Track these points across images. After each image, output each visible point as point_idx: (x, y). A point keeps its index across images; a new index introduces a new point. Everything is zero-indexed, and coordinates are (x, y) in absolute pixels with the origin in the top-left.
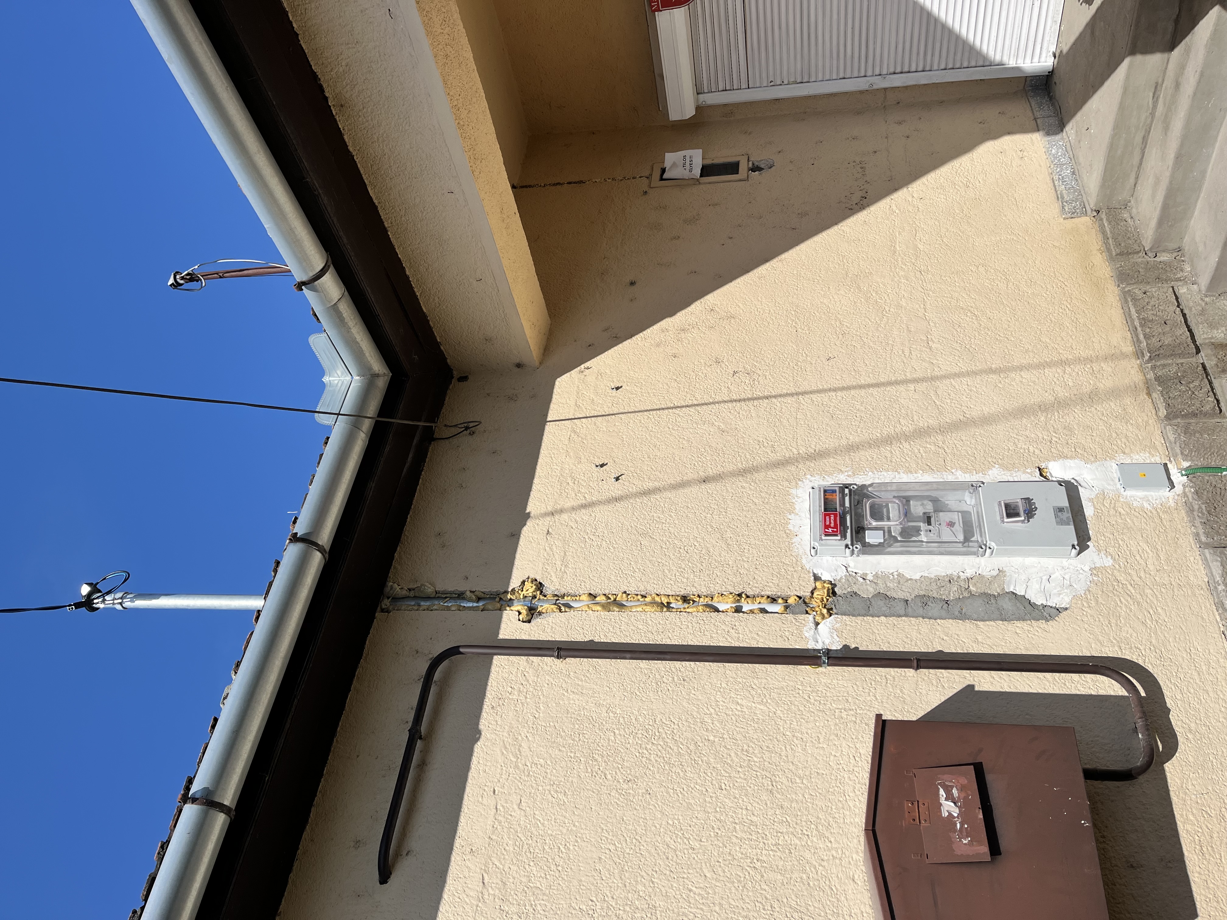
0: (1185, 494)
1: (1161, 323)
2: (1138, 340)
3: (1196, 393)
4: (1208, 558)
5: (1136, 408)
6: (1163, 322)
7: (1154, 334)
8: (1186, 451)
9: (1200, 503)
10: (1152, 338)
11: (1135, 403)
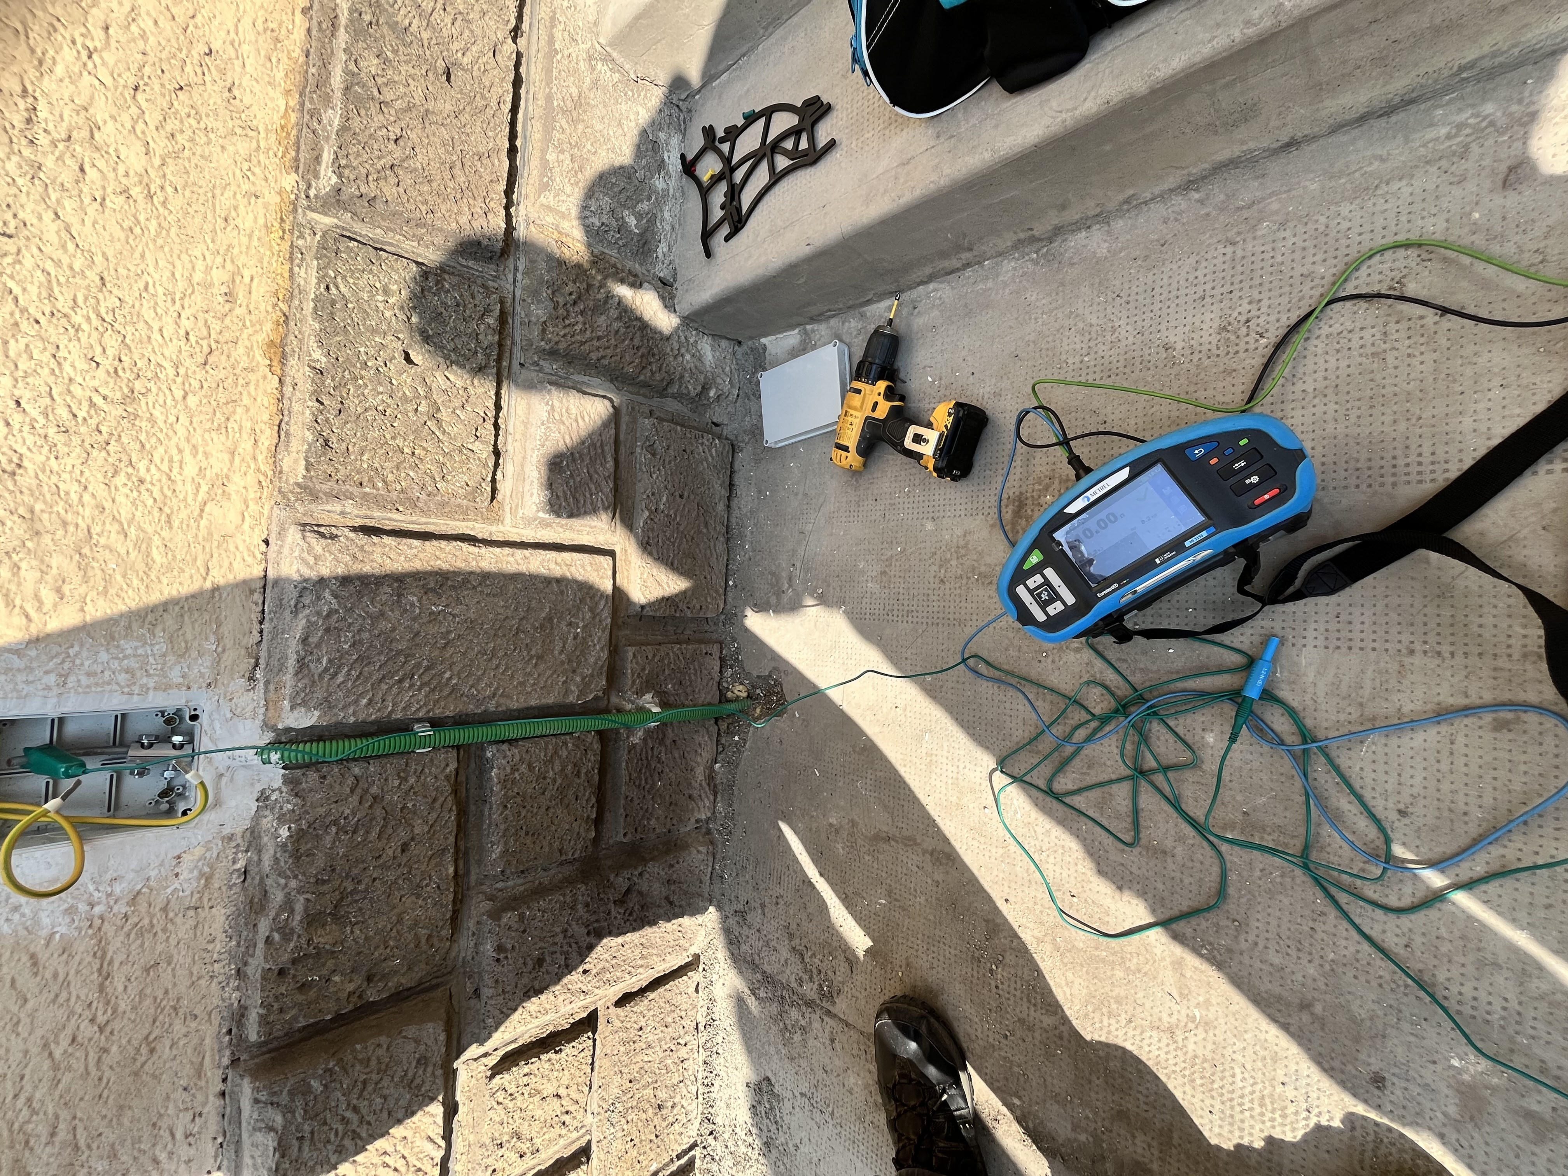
0: (253, 836)
1: (433, 67)
2: (322, 82)
3: (444, 414)
4: (245, 1114)
5: (192, 401)
6: (441, 65)
7: (388, 95)
8: (319, 660)
9: (293, 884)
10: (374, 109)
11: (200, 374)
